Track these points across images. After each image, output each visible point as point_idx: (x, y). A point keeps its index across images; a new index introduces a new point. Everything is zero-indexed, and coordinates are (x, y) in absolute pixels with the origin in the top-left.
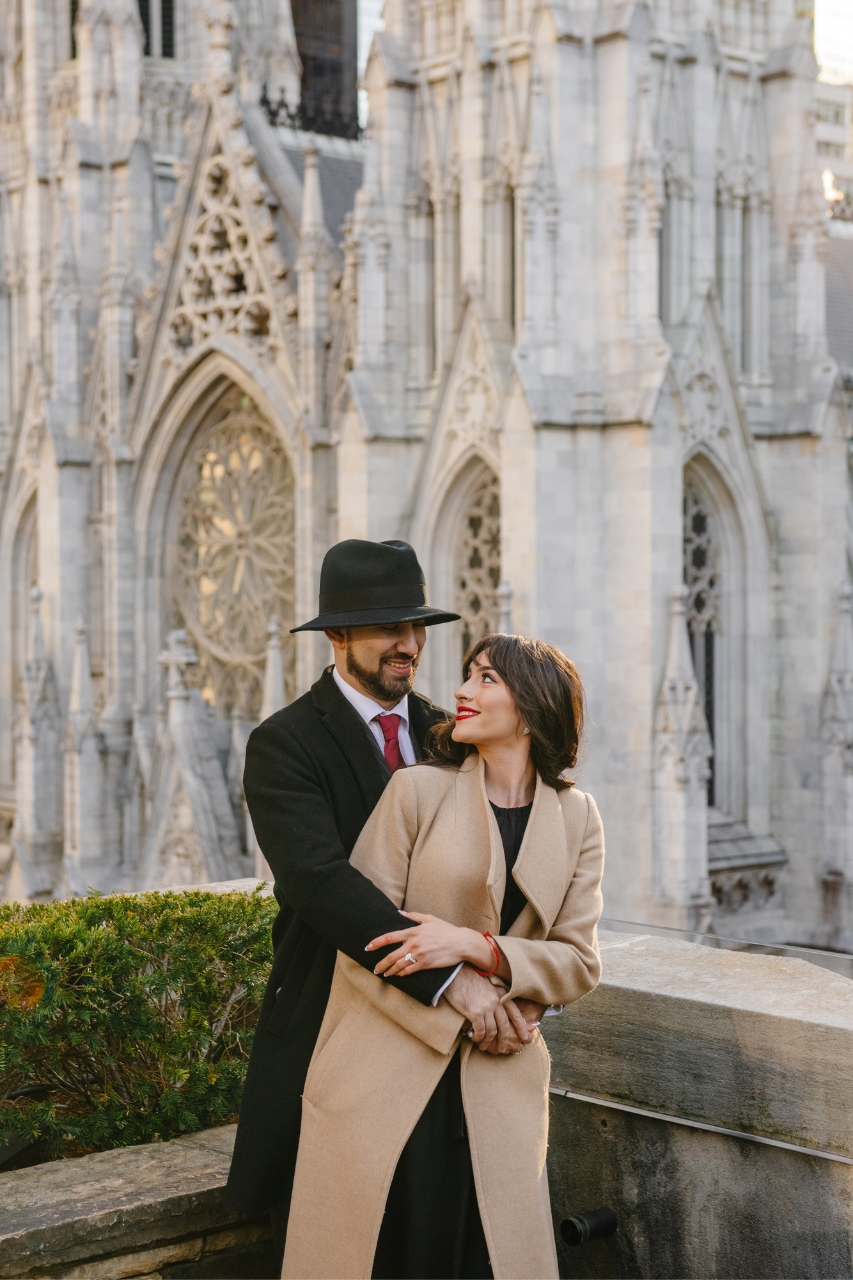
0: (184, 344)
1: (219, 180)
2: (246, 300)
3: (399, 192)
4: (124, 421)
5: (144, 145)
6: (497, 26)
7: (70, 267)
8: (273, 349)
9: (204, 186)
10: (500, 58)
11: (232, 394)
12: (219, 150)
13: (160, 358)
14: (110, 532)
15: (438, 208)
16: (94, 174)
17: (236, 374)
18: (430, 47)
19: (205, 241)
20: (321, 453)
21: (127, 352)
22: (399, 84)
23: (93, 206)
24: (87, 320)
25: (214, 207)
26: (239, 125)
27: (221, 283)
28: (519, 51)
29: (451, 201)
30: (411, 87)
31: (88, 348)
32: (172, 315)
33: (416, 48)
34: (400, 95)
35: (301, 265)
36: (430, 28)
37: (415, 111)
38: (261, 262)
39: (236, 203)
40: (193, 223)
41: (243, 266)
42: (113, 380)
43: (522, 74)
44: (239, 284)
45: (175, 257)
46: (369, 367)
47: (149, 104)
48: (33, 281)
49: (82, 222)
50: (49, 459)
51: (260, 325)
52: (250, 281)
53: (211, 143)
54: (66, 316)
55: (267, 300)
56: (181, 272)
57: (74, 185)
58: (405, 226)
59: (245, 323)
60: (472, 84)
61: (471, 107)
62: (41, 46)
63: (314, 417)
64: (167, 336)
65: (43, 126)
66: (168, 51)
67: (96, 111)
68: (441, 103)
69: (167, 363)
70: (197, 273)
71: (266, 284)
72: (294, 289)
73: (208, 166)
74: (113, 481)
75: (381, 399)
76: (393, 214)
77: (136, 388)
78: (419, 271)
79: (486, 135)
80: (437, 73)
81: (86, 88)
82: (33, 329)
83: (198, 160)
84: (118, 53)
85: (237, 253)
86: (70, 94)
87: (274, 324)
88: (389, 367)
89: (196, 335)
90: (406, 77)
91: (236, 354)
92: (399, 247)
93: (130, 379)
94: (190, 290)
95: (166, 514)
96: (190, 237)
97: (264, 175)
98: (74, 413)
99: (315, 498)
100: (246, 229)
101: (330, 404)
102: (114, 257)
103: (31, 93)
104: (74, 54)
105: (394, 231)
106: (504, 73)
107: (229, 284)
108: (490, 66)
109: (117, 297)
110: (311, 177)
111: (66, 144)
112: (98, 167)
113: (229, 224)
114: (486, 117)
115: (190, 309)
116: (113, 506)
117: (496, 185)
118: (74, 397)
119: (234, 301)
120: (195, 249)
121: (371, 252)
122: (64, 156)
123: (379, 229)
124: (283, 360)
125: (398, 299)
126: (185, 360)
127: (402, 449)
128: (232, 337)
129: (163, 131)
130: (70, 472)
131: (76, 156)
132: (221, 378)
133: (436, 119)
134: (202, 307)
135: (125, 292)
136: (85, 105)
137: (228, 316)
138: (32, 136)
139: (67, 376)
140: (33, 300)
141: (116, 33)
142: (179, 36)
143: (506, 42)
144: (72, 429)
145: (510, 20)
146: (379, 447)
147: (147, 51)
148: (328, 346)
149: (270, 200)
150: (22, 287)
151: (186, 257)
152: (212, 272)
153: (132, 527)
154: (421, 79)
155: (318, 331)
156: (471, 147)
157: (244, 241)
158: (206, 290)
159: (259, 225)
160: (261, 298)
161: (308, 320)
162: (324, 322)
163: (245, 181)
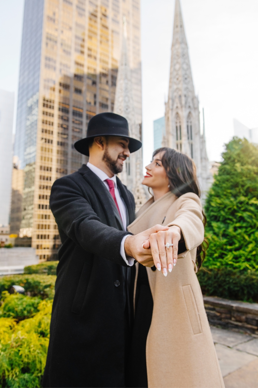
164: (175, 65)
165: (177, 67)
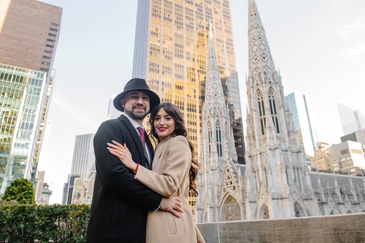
0: (225, 191)
1: (228, 170)
2: (232, 185)
3: (251, 170)
4: (218, 202)
5: (219, 167)
6: (261, 149)
7: (210, 182)
8: (236, 191)
9: (226, 171)
10: (262, 152)
11: (231, 198)
12: (228, 167)
13: (222, 193)
14: (216, 217)
15: (256, 171)
16: (213, 171)
17: (232, 195)
18: (253, 152)
19: (227, 178)
20: (243, 204)
21: (218, 193)
22: (249, 157)
23: (213, 175)
24: (213, 189)
25: (227, 173)
26: (230, 163)
27: (229, 183)
28: (264, 151)
29: (258, 170)
30: (251, 157)
31: (213, 193)
32: (223, 188)
33: (251, 152)
34: (250, 158)
35: (239, 180)
36: (253, 150)
37: (252, 160)
38: (234, 180)
39: (230, 173)
40: (225, 176)
41: (232, 181)
42: (216, 196)
43: (265, 154)
44: (231, 183)
45: (223, 180)
46: (249, 193)
47: (219, 162)
48: (206, 185)
49: (212, 177)
51: (234, 188)
52: (232, 183)
53: (227, 166)
54: (210, 189)
55: (235, 185)
56: (224, 182)
57: (211, 172)
58: (252, 174)
59: (232, 188)
60: (259, 156)
61: (259, 159)
62: (206, 156)
63: (242, 200)
64: (223, 190)
65: (207, 166)
67: (213, 163)
68: (255, 158)
69: (223, 194)
70: (226, 182)
71: (235, 183)
72: (238, 183)
73: (226, 169)
74: (216, 210)
75: (251, 197)
76: (250, 173)
77: (219, 197)
78: (254, 180)
79: (261, 162)
80: (254, 155)
81: (211, 161)
82: (206, 190)
83: (225, 168)
84: (215, 156)
85: (231, 179)
86: (210, 162)
87: (236, 188)
88: (251, 193)
89: (226, 190)
90: (250, 156)
91: (231, 192)
92: (251, 177)
93: (218, 196)
94: (225, 184)
95: (224, 214)
96: (225, 178)
97: (233, 169)
98: (211, 201)
99: (243, 211)
100: (232, 176)
101: (244, 198)
102: (216, 181)
103: (205, 162)
104: (210, 157)
105: (251, 175)
106: (263, 154)
107: (230, 183)
108: (261, 153)
109: (216, 186)
110: (239, 169)
111: (209, 168)
112: (213, 170)
113: (229, 175)
114: (261, 160)
115: (225, 187)
116: (217, 213)
117: (263, 168)
118: (211, 199)
119: (231, 185)
120: (225, 179)
121: (248, 178)
122: (209, 169)
123: (248, 175)
124: (238, 193)
125: (252, 184)
126: (225, 193)
127: (254, 203)
128: (231, 190)
129: (221, 165)
130: (211, 209)
131: (211, 169)
132: (230, 195)
133: (255, 160)
134: (227, 186)
135: (217, 185)
136: (211, 163)
137: (230, 187)
138: (205, 167)
139: (210, 196)
140: (206, 187)
141: (215, 154)
142: (222, 154)
143: (262, 150)
144: (211, 203)
145: (263, 148)
146: (251, 203)
147: (219, 156)
148: (243, 190)
149: (235, 172)
150: (205, 185)
151: (224, 180)
152: (228, 182)
153: (219, 216)
154: (252, 156)
155: (242, 188)
156: (259, 163)
157: (231, 178)
158: (227, 184)
159: (233, 175)
160: (234, 185)
161: (240, 187)
162: (242, 187)
163: (231, 170)
164: (252, 48)
165: (255, 48)
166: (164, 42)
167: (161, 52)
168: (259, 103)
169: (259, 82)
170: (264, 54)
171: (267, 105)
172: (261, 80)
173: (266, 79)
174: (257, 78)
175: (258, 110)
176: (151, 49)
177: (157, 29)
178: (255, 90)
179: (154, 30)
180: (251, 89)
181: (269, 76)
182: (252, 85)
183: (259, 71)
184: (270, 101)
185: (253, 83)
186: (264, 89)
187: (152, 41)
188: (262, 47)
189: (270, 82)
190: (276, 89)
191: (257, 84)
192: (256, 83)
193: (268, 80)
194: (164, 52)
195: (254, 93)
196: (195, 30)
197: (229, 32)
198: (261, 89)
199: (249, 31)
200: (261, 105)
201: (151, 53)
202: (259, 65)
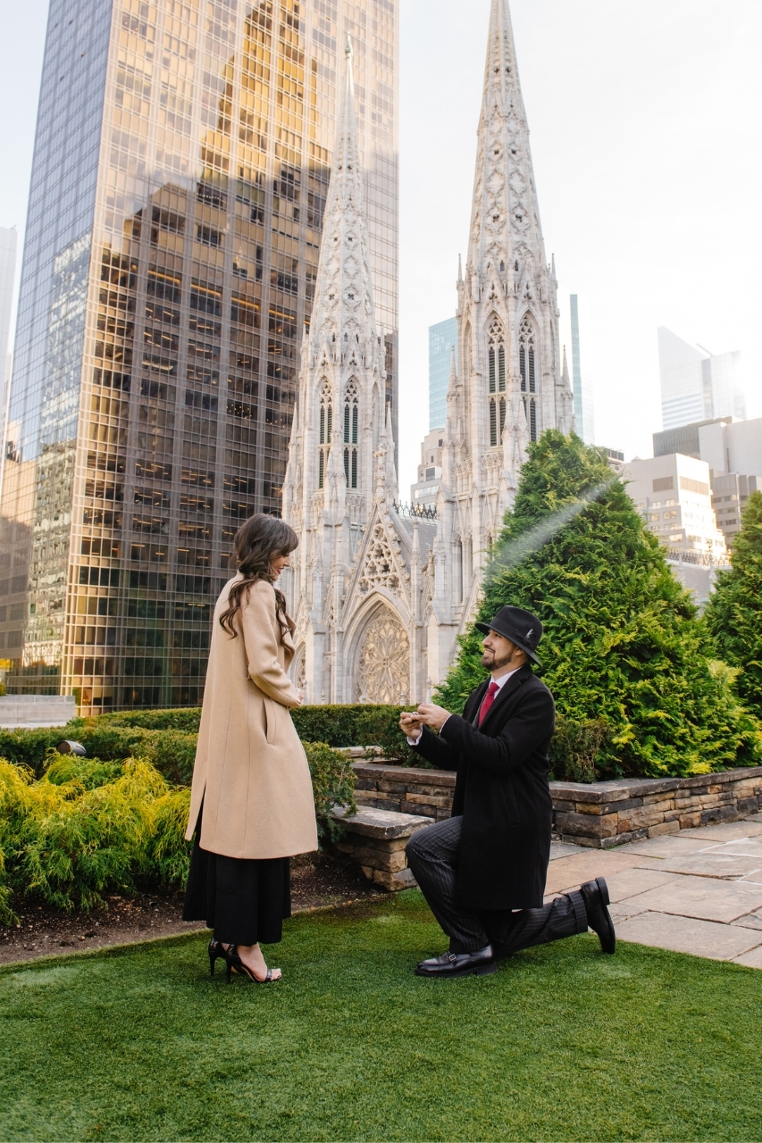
0: (364, 590)
2: (390, 575)
3: (449, 538)
4: (340, 617)
6: (484, 483)
7: (320, 561)
8: (399, 592)
9: (373, 534)
10: (486, 494)
12: (379, 522)
13: (354, 594)
14: (334, 659)
15: (463, 543)
16: (329, 529)
17: (384, 600)
18: (459, 489)
19: (373, 553)
20: (419, 630)
21: (342, 593)
22: (448, 501)
23: (328, 540)
24: (326, 581)
25: (377, 541)
26: (387, 513)
27: (379, 568)
28: (493, 492)
29: (468, 541)
30: (453, 502)
31: (326, 591)
32: (360, 579)
33: (454, 489)
34: (449, 505)
35: (412, 562)
36: (459, 482)
37: (453, 510)
38: (395, 562)
39: (386, 541)
40: (369, 546)
41: (388, 562)
42: (336, 603)
43: (494, 499)
44: (386, 568)
45: (362, 559)
46: (438, 599)
48: (303, 566)
49: (325, 545)
50: (311, 631)
51: (394, 583)
52: (391, 568)
53: (376, 519)
54: (318, 578)
55: (398, 574)
56: (364, 564)
57: (322, 532)
58: (451, 549)
59: (388, 582)
60: (476, 502)
61: (476, 510)
62: (309, 484)
63: (416, 617)
64: (358, 586)
65: (309, 512)
66: (354, 485)
67: (331, 506)
68: (464, 508)
69: (357, 597)
70: (371, 565)
71: (397, 569)
72: (409, 571)
73: (375, 527)
74: (335, 640)
75: (443, 610)
76: (447, 545)
77: (345, 606)
78: (456, 565)
79: (481, 520)
80: (461, 498)
81: (327, 499)
82: (303, 583)
83: (371, 525)
84: (338, 487)
85: (386, 557)
86: (321, 500)
87: (400, 583)
88: (445, 599)
89: (369, 587)
90: (452, 499)
92: (449, 557)
93: (343, 602)
94: (367, 570)
95: (355, 652)
96: (367, 552)
97: (396, 530)
98: (320, 614)
100: (390, 549)
101: (424, 612)
102: (337, 558)
103: (305, 499)
105: (447, 551)
106: (487, 499)
107: (382, 569)
108: (482, 496)
109: (338, 572)
111: (319, 518)
112: (331, 526)
113: (383, 547)
114: (481, 513)
115: (367, 577)
116: (335, 649)
117: (485, 536)
118: (320, 609)
119: (384, 575)
120: (369, 556)
121: (439, 559)
122: (318, 522)
123: (442, 551)
124: (404, 596)
125: (448, 575)
126: (365, 597)
127: (450, 627)
128: (383, 587)
130: (318, 636)
131: (323, 522)
132: (379, 602)
133: (462, 513)
134: (371, 577)
135: (341, 571)
136: (327, 504)
137: (382, 580)
138: (305, 515)
139: (317, 601)
140: (303, 573)
141: (338, 480)
143: (489, 487)
144: (319, 621)
145: (489, 481)
146: (443, 627)
147: (347, 486)
148: (422, 591)
149: (398, 539)
150: (299, 568)
151: (366, 559)
152: (376, 564)
153: (342, 657)
154: (456, 499)
155: (418, 586)
156: (475, 523)
157: (389, 554)
158: (373, 570)
159: (394, 548)
160: (395, 573)
161: (414, 582)
162: (420, 583)
166: (166, 62)
167: (155, 99)
168: (491, 352)
169: (498, 291)
170: (520, 205)
171: (512, 364)
172: (504, 288)
173: (517, 286)
174: (493, 278)
175: (487, 373)
176: (120, 80)
177: (144, 10)
178: (485, 313)
179: (134, 12)
180: (474, 309)
181: (528, 277)
182: (476, 297)
183: (502, 257)
184: (522, 351)
185: (481, 291)
186: (511, 316)
187: (124, 51)
188: (516, 183)
189: (528, 297)
190: (540, 318)
191: (493, 297)
192: (488, 292)
193: (524, 291)
194: (164, 99)
195: (479, 323)
196: (275, 33)
197: (386, 60)
198: (501, 313)
199: (484, 123)
200: (496, 359)
201: (119, 96)
202: (501, 238)
